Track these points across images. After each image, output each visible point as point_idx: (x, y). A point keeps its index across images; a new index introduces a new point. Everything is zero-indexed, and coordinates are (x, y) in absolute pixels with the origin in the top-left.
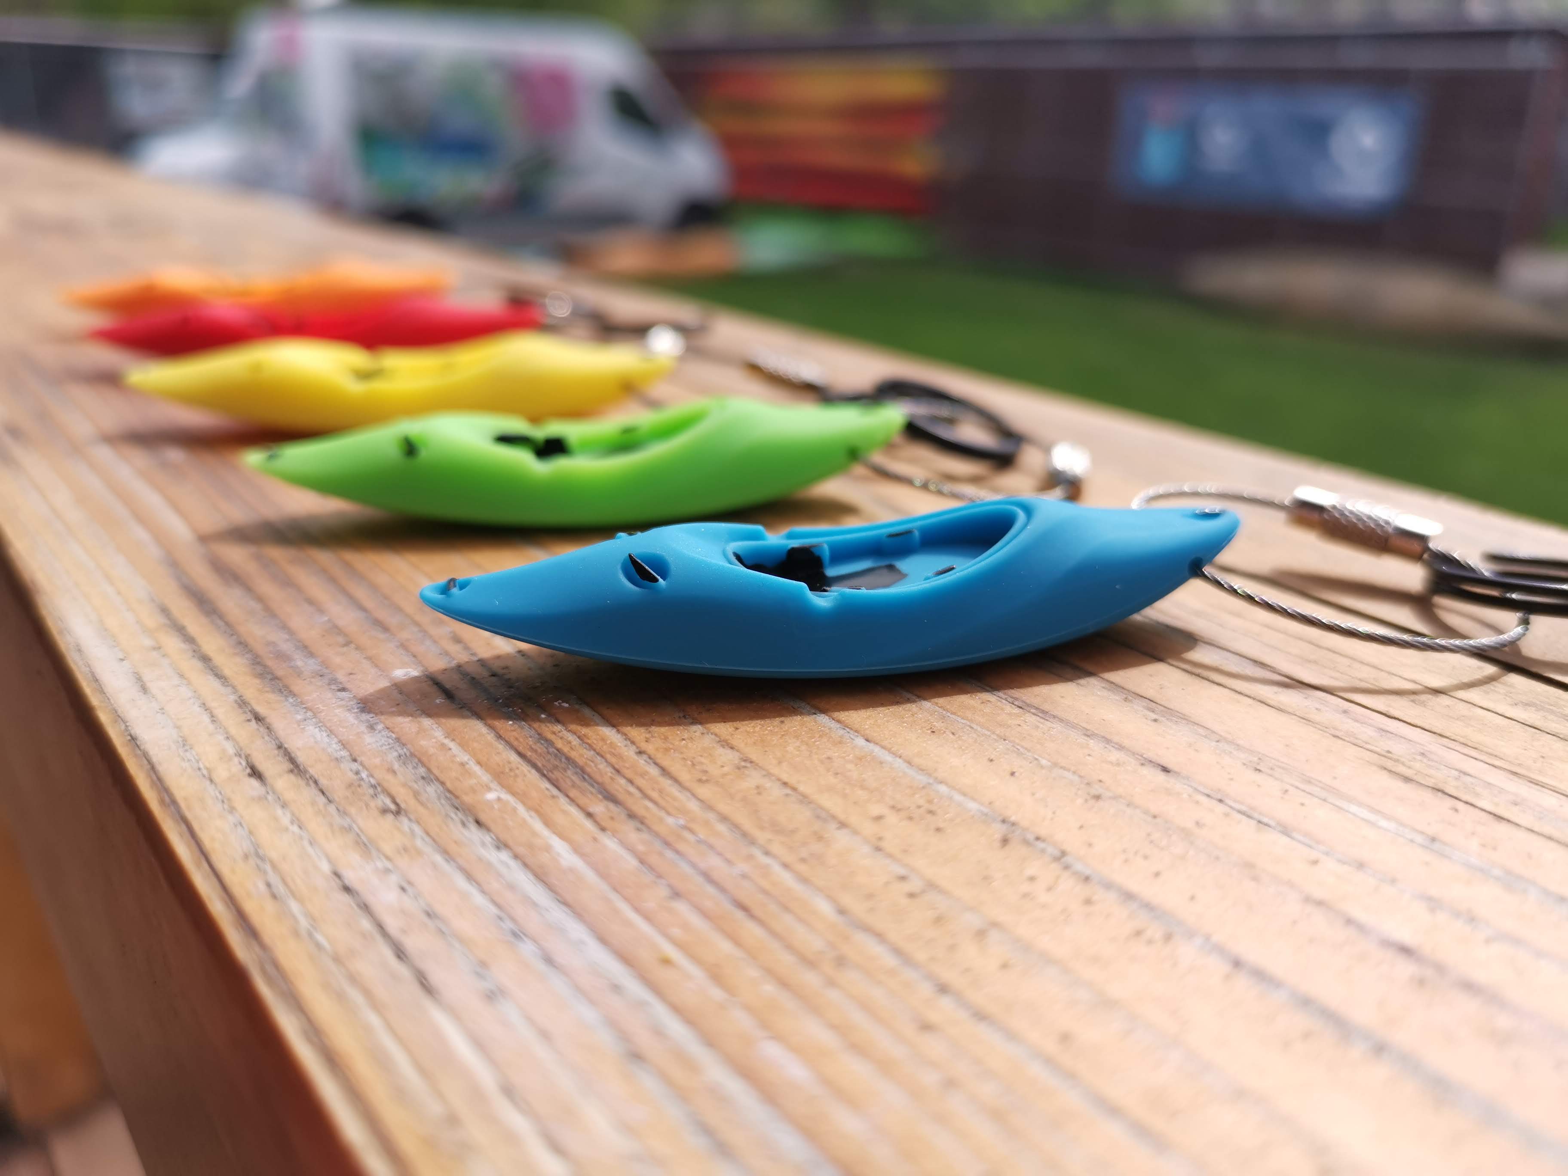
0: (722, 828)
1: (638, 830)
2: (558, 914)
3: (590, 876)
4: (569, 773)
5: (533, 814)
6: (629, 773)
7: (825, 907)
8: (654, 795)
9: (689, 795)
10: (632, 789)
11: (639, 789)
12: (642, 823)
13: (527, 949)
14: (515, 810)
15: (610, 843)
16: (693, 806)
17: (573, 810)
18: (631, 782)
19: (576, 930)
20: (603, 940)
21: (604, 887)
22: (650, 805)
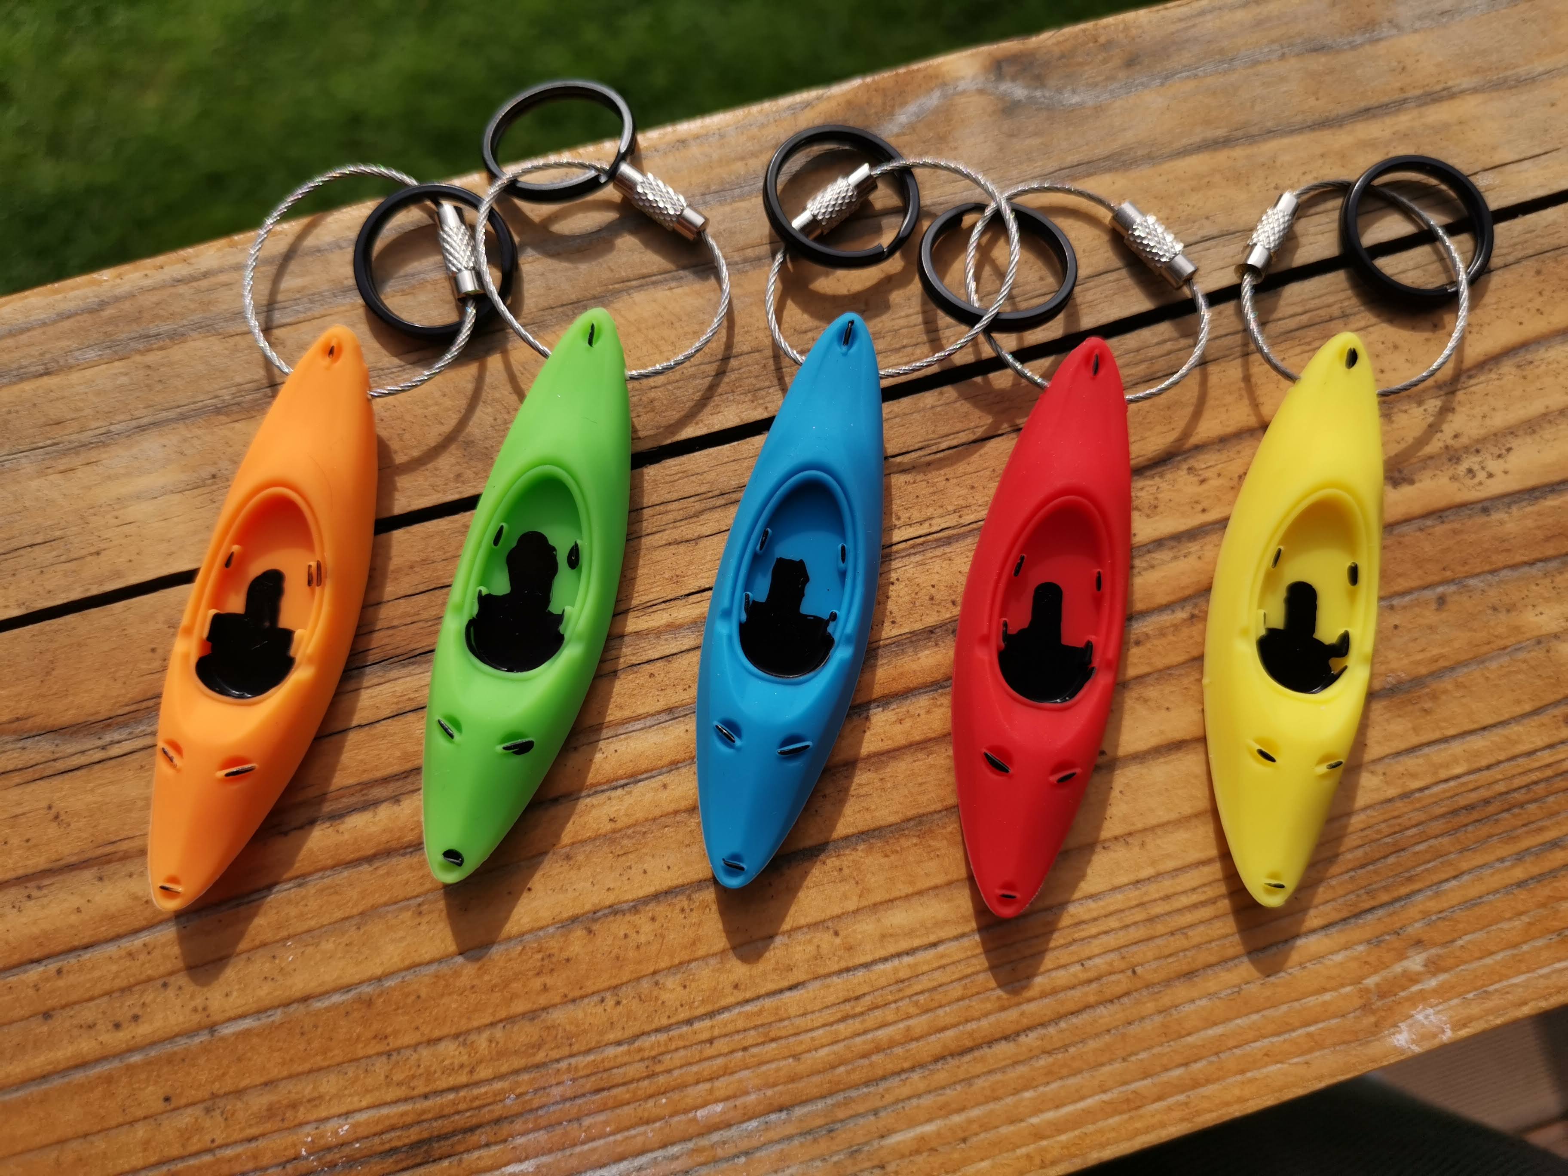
0: (526, 1076)
1: (512, 1122)
4: (436, 1146)
6: (448, 1111)
7: (613, 1050)
8: (477, 1103)
9: (485, 1084)
10: (467, 1114)
11: (468, 1110)
12: (505, 1118)
15: (518, 1141)
16: (497, 1085)
18: (458, 1113)
22: (487, 1109)
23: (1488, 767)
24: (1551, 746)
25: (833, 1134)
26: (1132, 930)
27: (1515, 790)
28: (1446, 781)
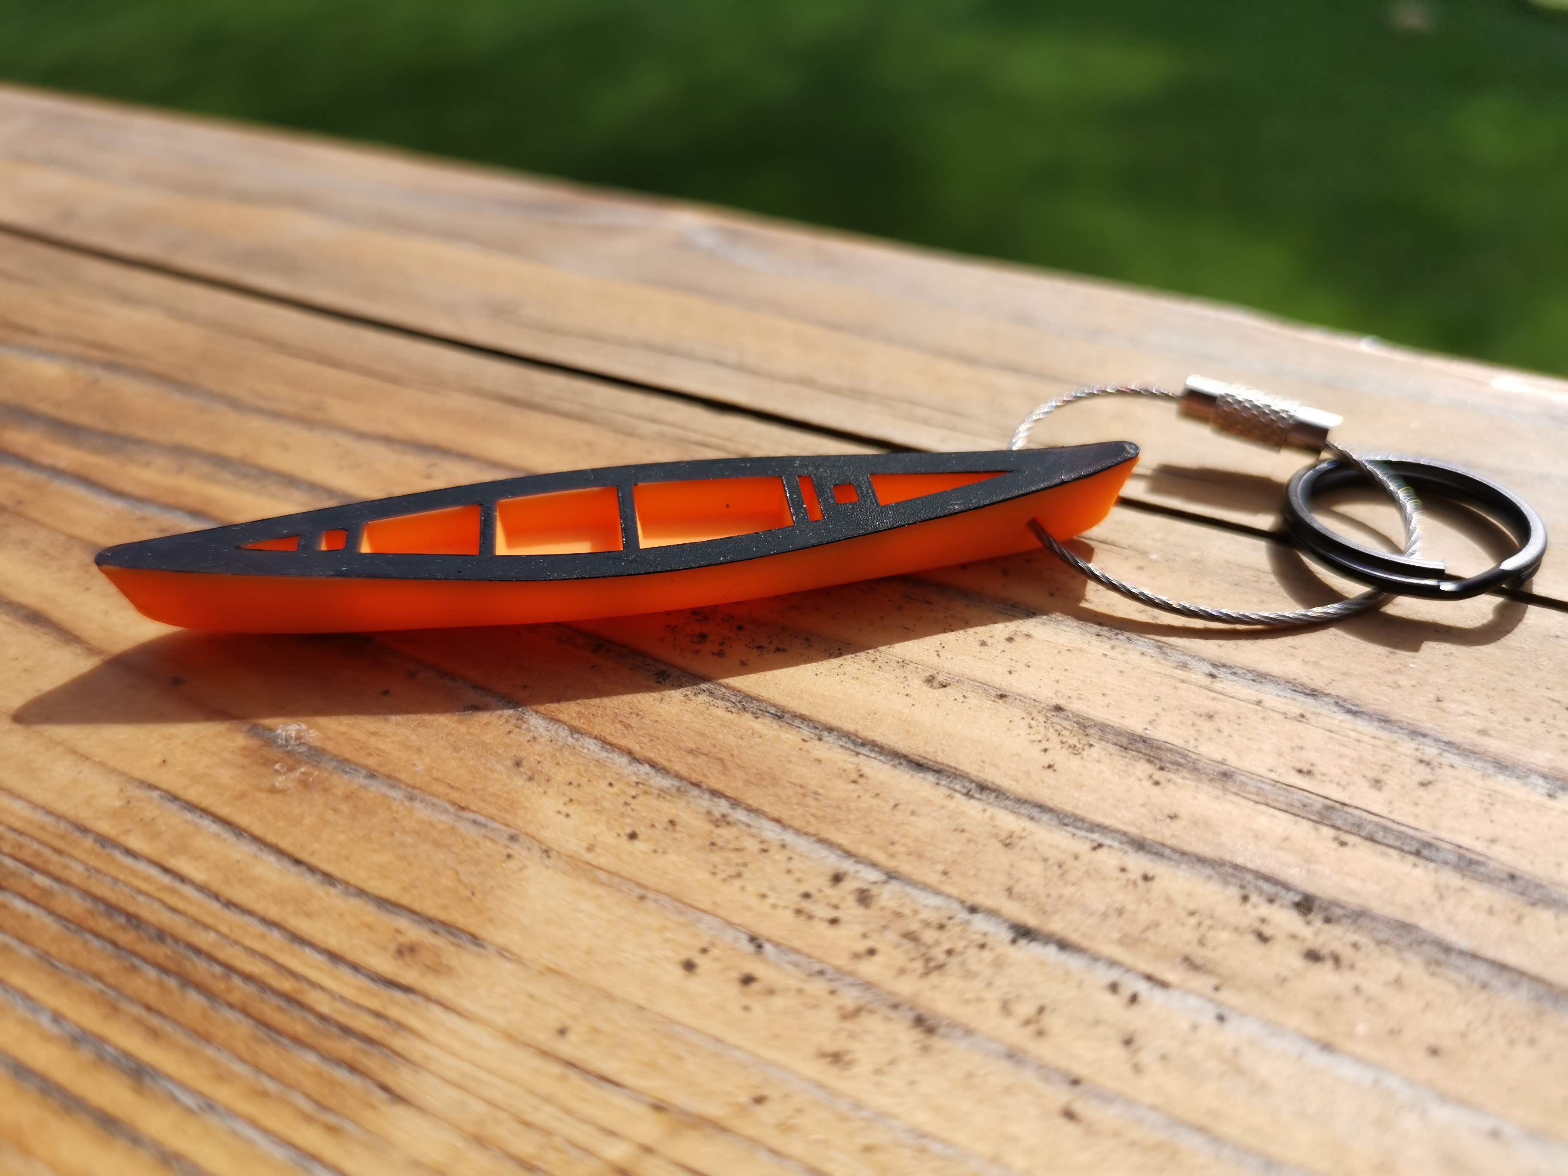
23: (229, 904)
24: (334, 957)
27: (212, 958)
28: (166, 870)
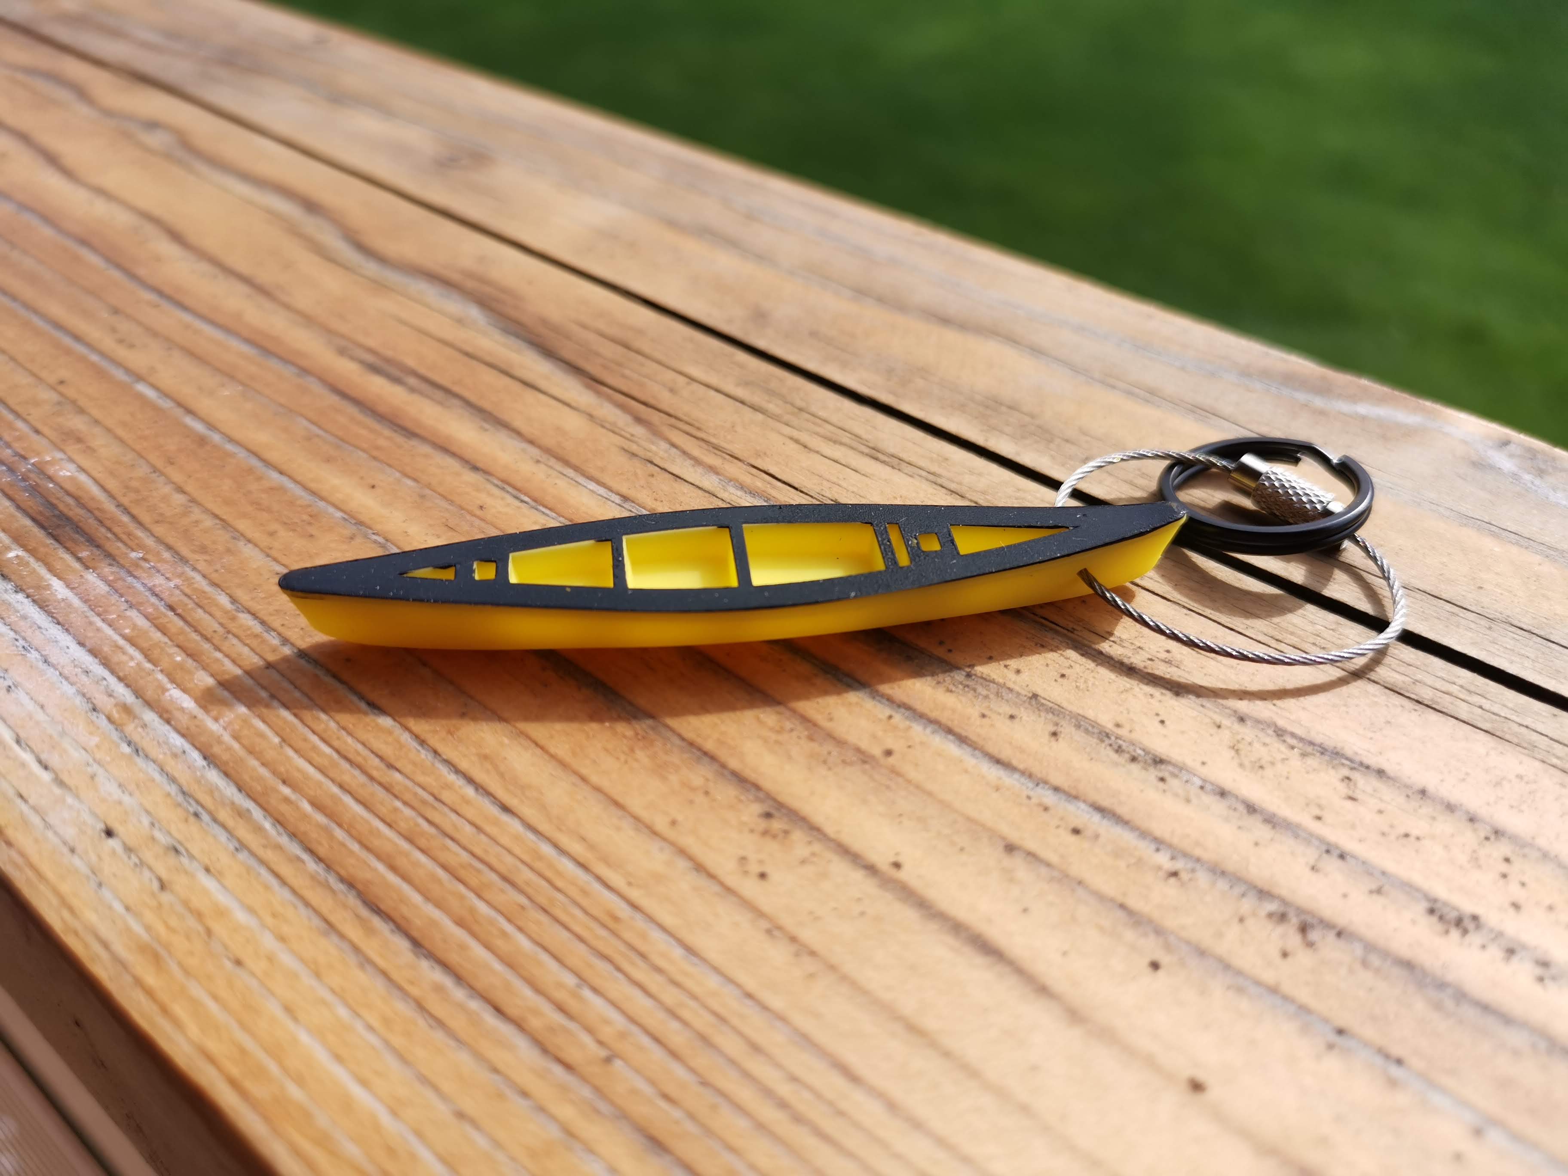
0: (166, 555)
1: (110, 565)
2: (55, 631)
3: (76, 602)
4: (67, 528)
5: (40, 563)
6: (108, 523)
7: (224, 600)
8: (124, 537)
9: (149, 534)
10: (109, 535)
11: (114, 534)
12: (114, 560)
13: (33, 655)
14: (27, 564)
15: (91, 577)
16: (150, 542)
17: (67, 557)
18: (109, 530)
19: (66, 640)
20: (81, 644)
21: (84, 608)
22: (120, 544)
25: (192, 819)
26: (675, 1025)
